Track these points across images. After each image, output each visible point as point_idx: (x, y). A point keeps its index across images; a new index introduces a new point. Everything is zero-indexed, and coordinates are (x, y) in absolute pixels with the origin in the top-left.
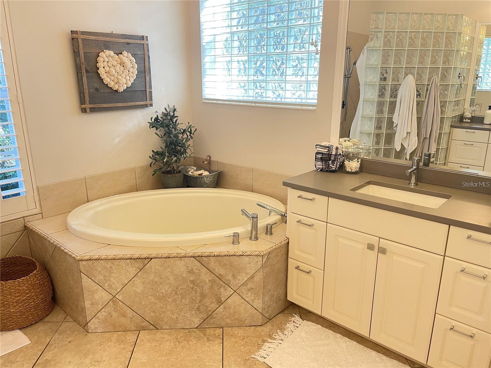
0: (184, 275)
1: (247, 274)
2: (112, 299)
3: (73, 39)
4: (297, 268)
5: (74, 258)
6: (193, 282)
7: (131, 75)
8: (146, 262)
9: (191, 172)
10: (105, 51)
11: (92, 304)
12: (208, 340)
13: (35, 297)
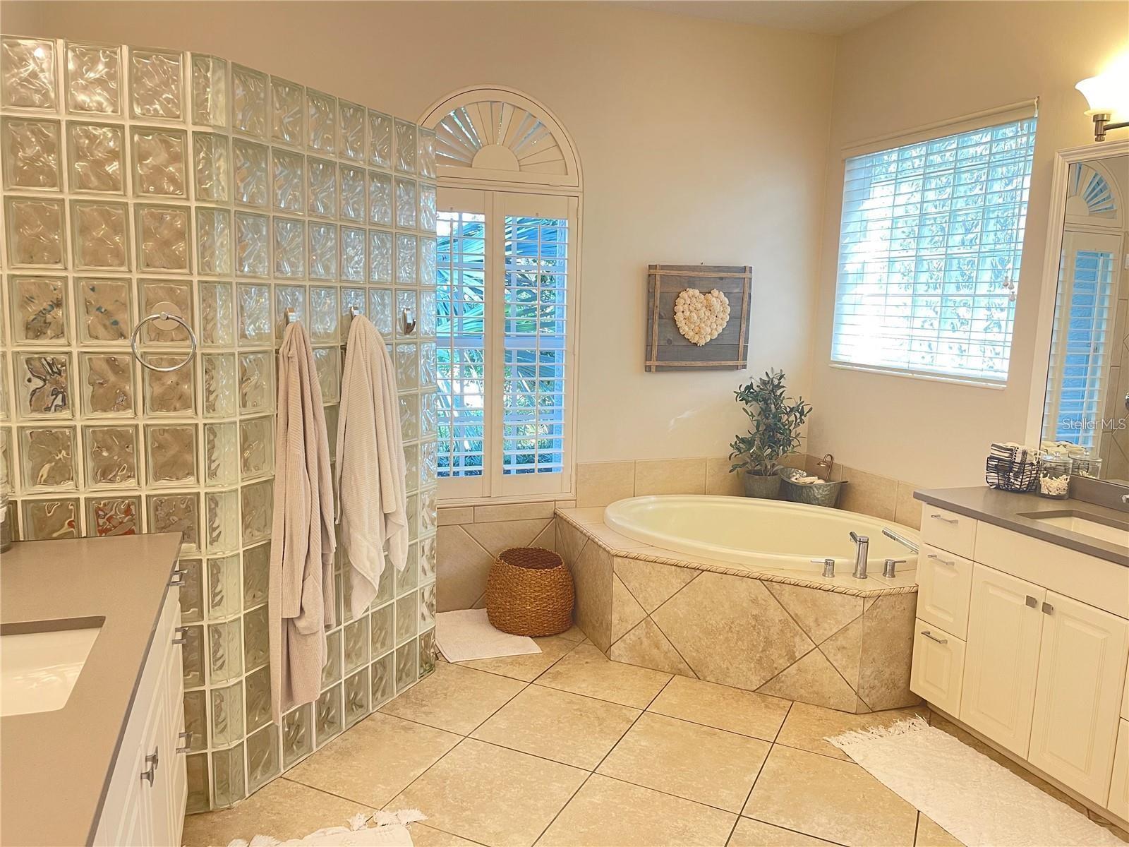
0: (745, 605)
1: (838, 622)
2: (644, 619)
3: (649, 275)
4: (927, 634)
5: (608, 552)
6: (755, 617)
7: (719, 321)
8: (696, 574)
9: (795, 478)
10: (688, 289)
11: (620, 619)
12: (766, 707)
13: (555, 599)
